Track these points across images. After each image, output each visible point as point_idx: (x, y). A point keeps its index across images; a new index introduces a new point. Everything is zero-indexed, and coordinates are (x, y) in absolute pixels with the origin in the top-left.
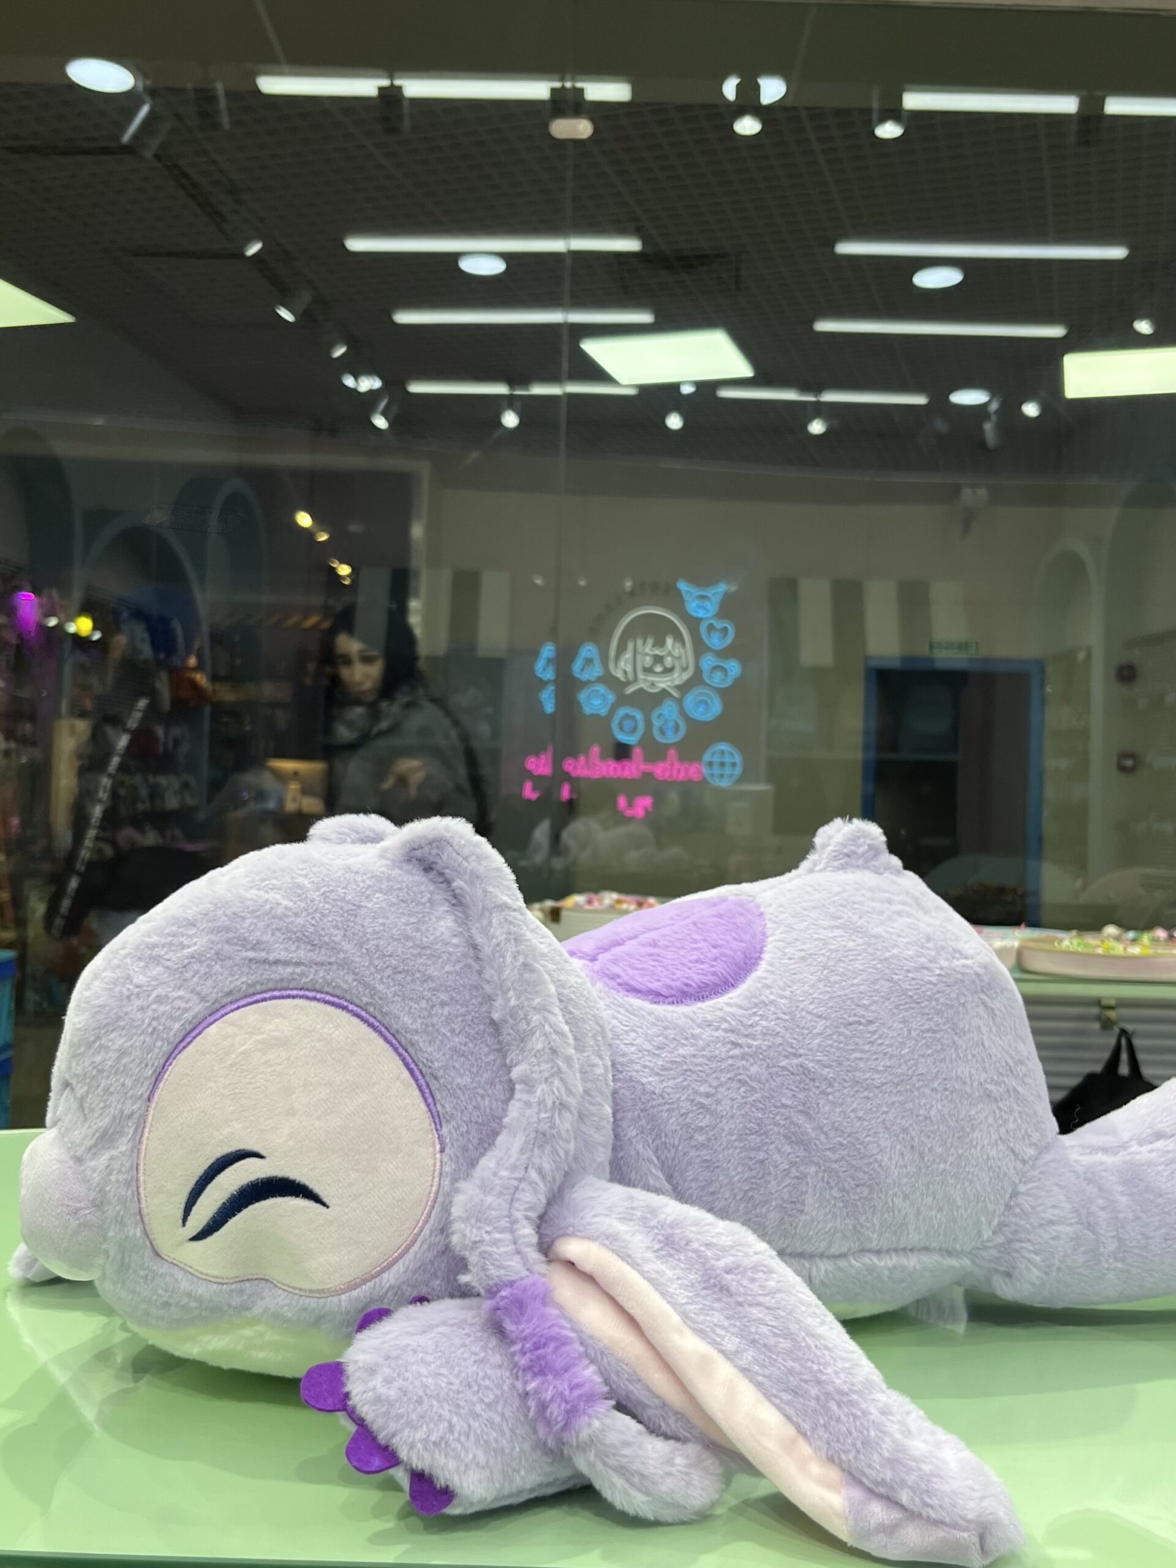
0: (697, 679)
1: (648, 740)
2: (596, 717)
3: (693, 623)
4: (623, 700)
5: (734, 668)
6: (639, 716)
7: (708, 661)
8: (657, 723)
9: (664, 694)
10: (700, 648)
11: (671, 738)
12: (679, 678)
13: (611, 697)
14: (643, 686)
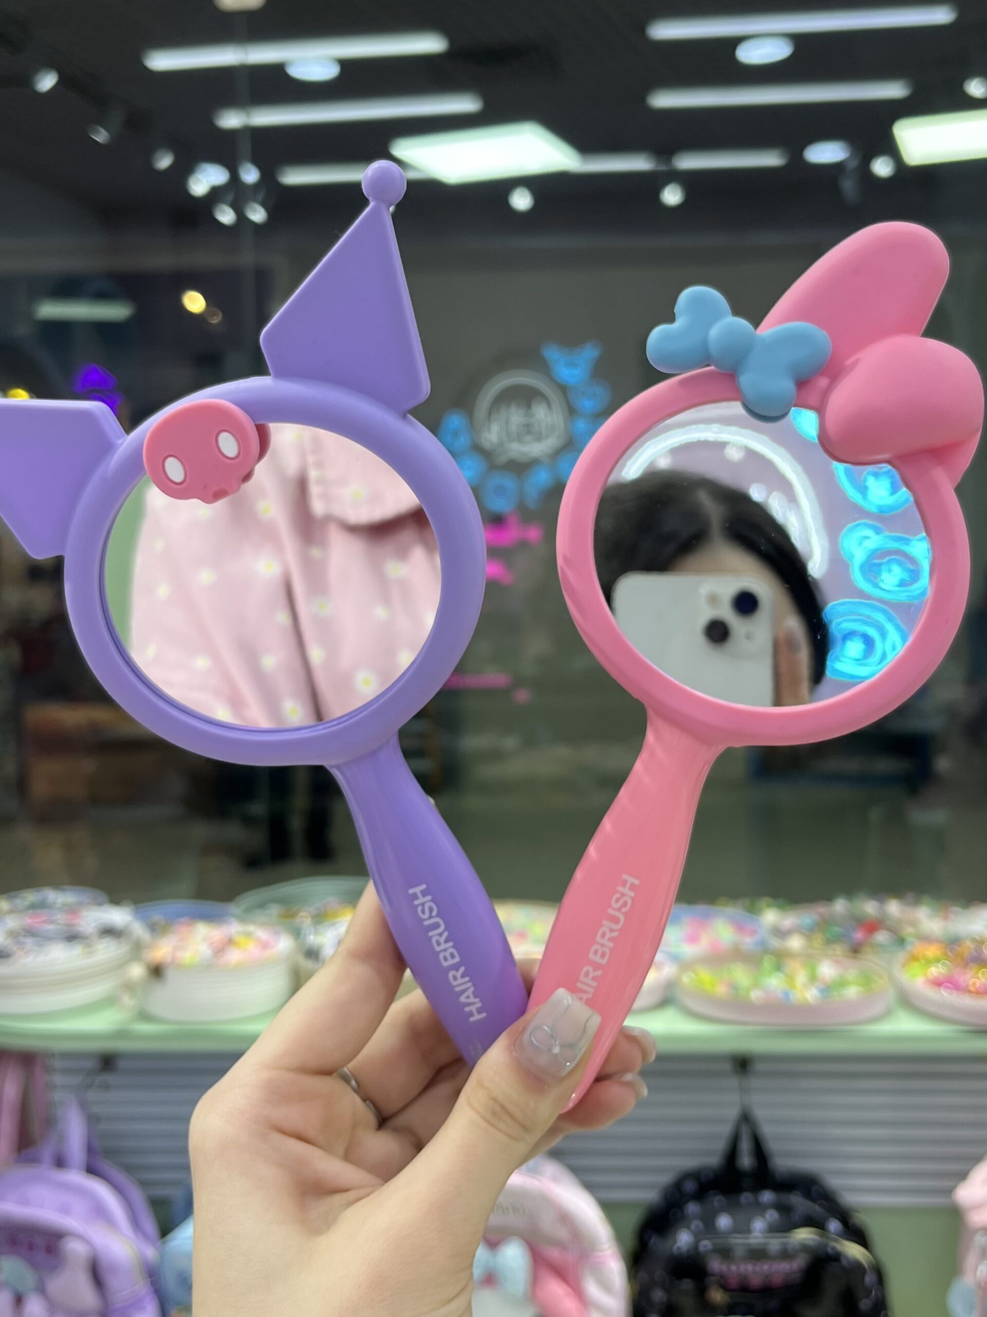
0: (569, 444)
1: (521, 507)
3: (563, 389)
4: (494, 468)
6: (510, 483)
7: (581, 425)
9: (535, 462)
10: (572, 412)
12: (552, 443)
13: (483, 467)
14: (512, 455)
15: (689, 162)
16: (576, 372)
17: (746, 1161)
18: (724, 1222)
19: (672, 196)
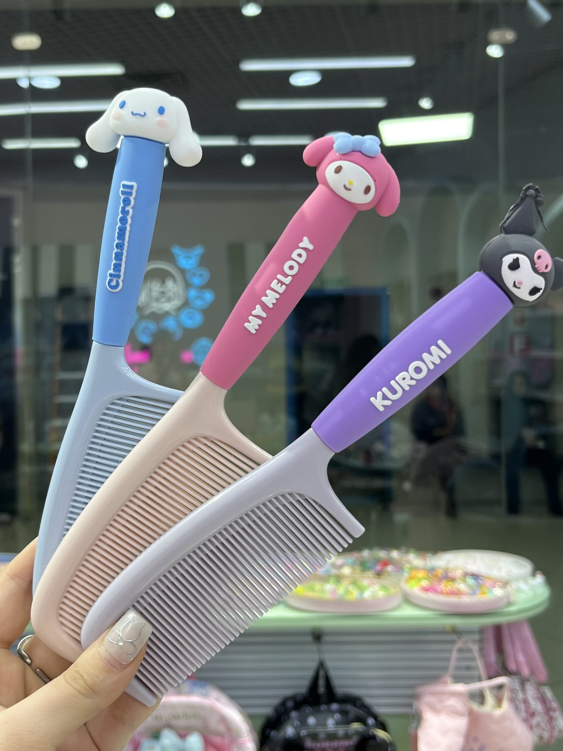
0: (186, 304)
3: (183, 272)
4: (143, 317)
5: (209, 296)
6: (152, 325)
7: (193, 293)
9: (167, 314)
10: (188, 285)
12: (176, 303)
13: (136, 317)
14: (154, 309)
15: (258, 141)
16: (190, 262)
17: (322, 690)
18: (311, 720)
19: (248, 161)
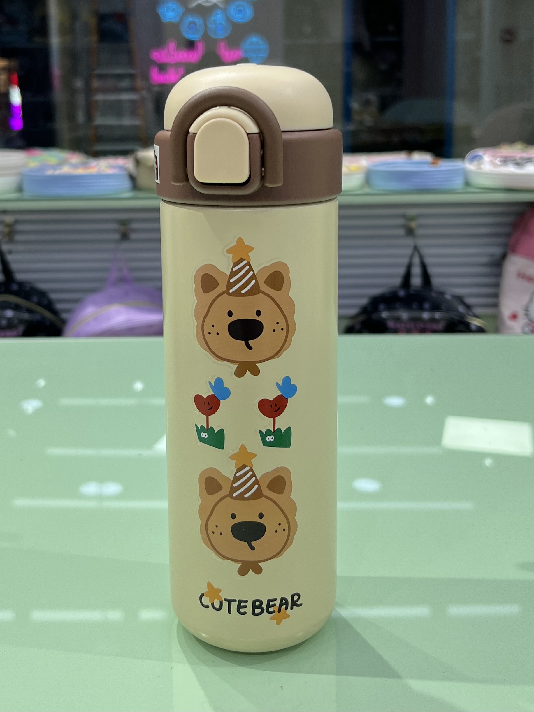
1: (206, 37)
2: (171, 24)
4: (188, 11)
6: (199, 21)
8: (211, 26)
9: (214, 7)
11: (221, 35)
13: (182, 11)
14: (200, 2)
